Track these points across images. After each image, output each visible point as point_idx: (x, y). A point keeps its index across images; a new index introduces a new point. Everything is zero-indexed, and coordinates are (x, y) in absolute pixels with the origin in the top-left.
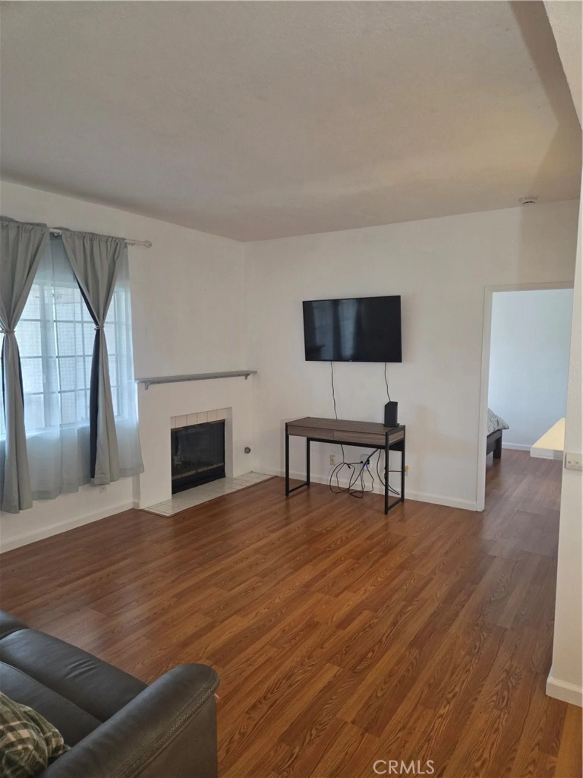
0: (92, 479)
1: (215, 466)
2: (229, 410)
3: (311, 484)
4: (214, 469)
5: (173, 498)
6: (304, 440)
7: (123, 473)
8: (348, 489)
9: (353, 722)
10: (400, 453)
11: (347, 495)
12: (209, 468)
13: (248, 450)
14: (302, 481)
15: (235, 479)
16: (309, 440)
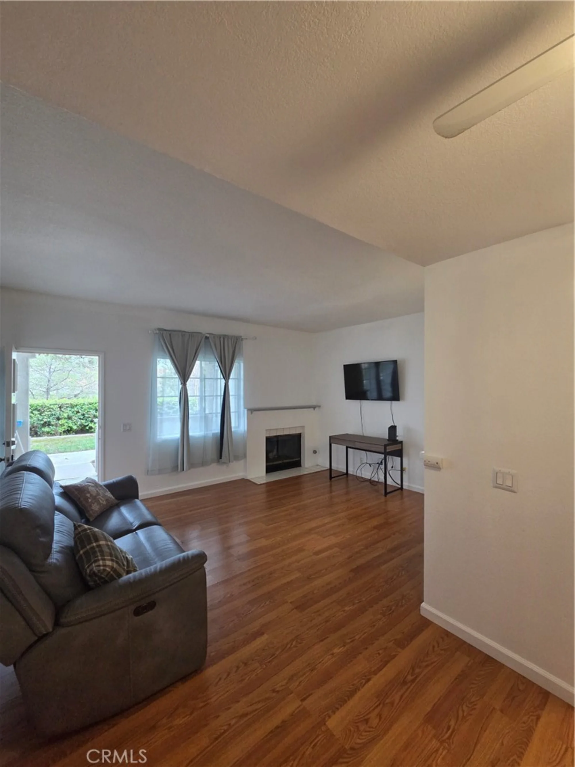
0: (220, 460)
1: (294, 460)
2: (303, 427)
3: (349, 475)
4: (293, 461)
5: (266, 475)
6: (345, 447)
7: (237, 458)
8: (370, 480)
9: (291, 603)
10: (399, 458)
11: (368, 483)
12: (292, 460)
13: (315, 452)
14: (343, 472)
15: (307, 468)
16: (347, 448)
